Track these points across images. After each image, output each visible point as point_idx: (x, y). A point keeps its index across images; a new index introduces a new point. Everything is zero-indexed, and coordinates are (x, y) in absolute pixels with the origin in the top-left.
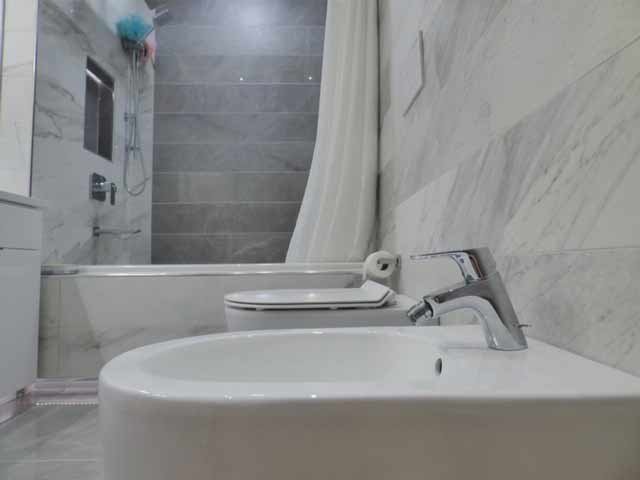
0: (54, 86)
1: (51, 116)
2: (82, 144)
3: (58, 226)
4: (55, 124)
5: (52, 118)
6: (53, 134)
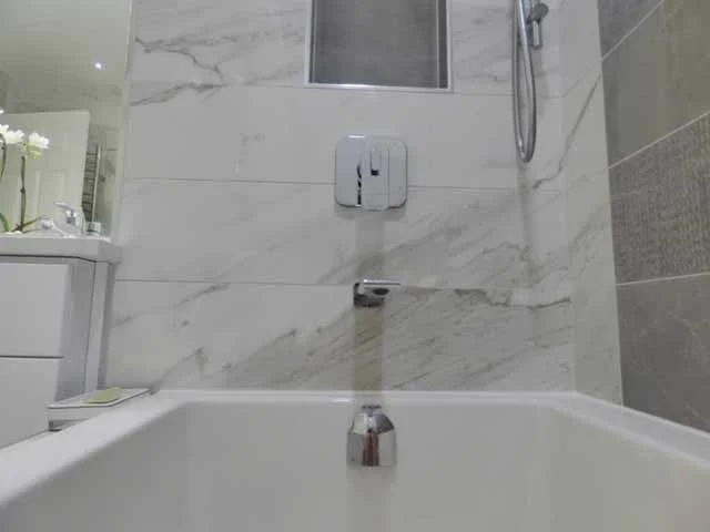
1: (184, 52)
3: (206, 292)
4: (195, 61)
5: (186, 54)
6: (192, 86)
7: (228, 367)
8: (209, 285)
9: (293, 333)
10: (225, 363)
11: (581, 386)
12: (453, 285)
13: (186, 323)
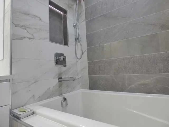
0: (26, 14)
1: (25, 29)
2: (48, 40)
3: (34, 83)
4: (28, 32)
5: (26, 30)
6: (28, 37)
7: (39, 97)
8: (34, 82)
9: (50, 88)
10: (39, 96)
11: (82, 88)
12: (70, 77)
13: (30, 90)
